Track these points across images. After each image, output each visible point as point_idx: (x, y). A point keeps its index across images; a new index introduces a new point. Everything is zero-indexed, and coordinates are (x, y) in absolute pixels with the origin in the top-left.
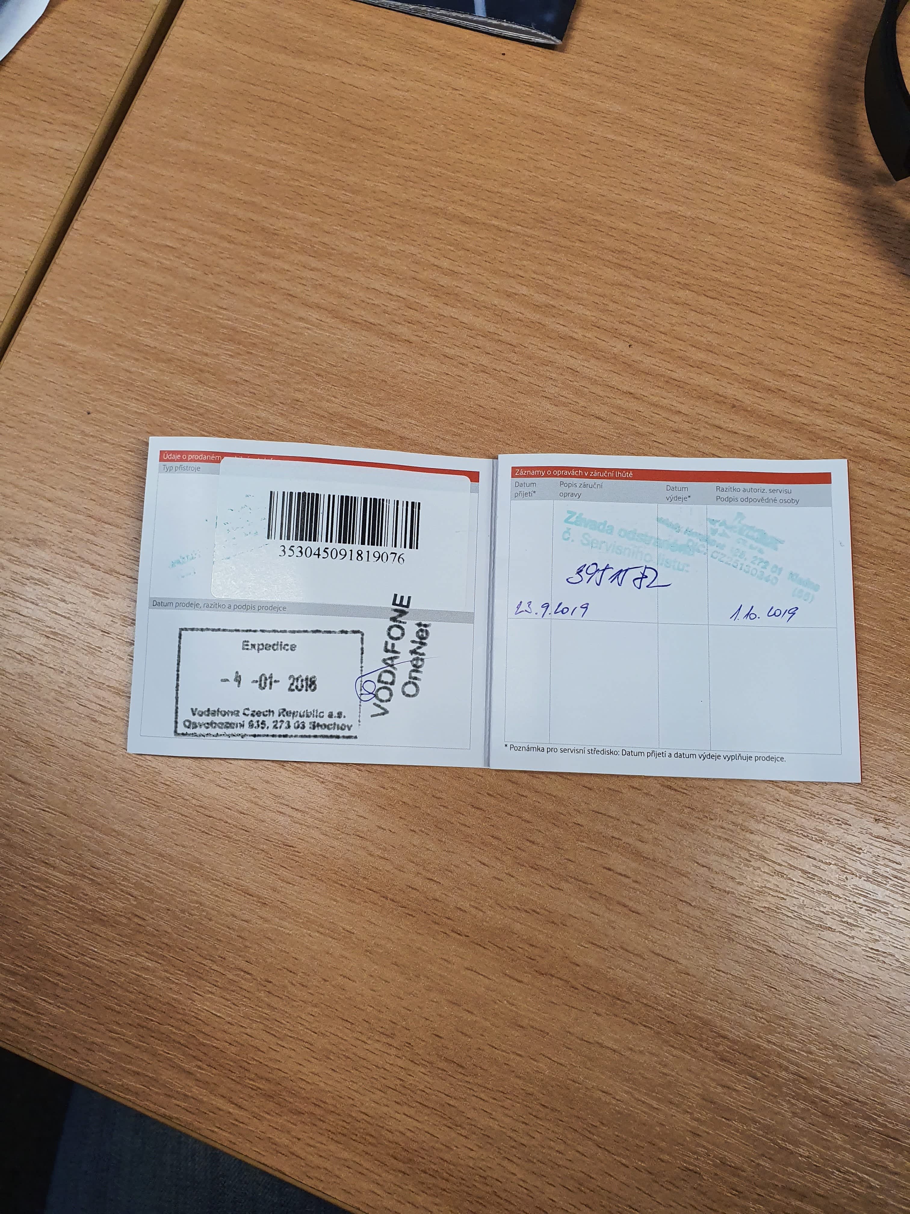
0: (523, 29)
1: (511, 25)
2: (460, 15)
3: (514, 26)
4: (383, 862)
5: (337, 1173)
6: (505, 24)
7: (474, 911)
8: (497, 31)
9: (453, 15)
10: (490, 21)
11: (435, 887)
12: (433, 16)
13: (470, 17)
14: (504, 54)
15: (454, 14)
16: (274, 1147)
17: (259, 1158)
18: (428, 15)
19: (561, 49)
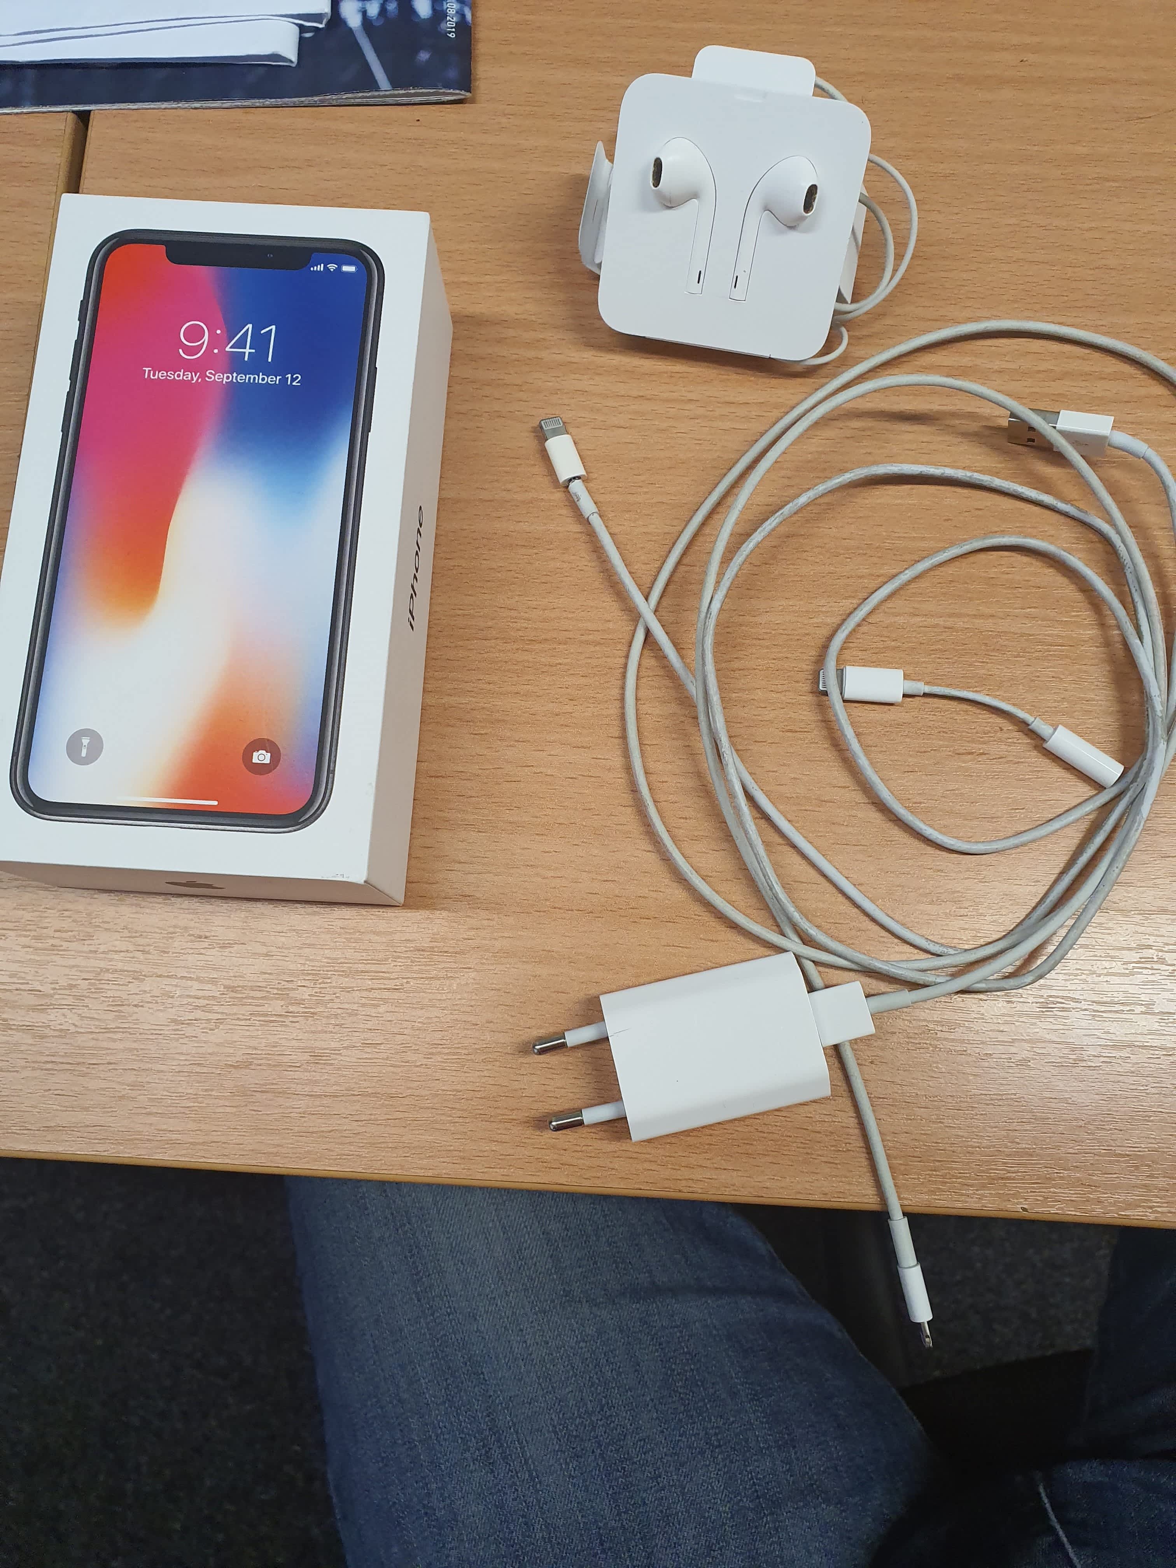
0: (432, 91)
1: (418, 91)
2: (365, 94)
3: (421, 91)
4: (558, 880)
5: (611, 1166)
6: (413, 91)
7: (654, 895)
8: (405, 100)
9: (359, 96)
10: (396, 92)
11: (612, 885)
12: (339, 102)
13: (376, 93)
14: (418, 120)
15: (361, 95)
16: (545, 1164)
17: (534, 1179)
18: (334, 103)
19: (472, 101)
